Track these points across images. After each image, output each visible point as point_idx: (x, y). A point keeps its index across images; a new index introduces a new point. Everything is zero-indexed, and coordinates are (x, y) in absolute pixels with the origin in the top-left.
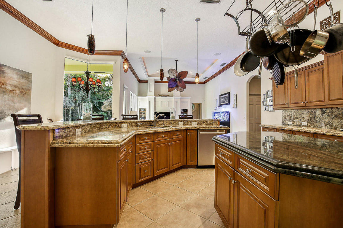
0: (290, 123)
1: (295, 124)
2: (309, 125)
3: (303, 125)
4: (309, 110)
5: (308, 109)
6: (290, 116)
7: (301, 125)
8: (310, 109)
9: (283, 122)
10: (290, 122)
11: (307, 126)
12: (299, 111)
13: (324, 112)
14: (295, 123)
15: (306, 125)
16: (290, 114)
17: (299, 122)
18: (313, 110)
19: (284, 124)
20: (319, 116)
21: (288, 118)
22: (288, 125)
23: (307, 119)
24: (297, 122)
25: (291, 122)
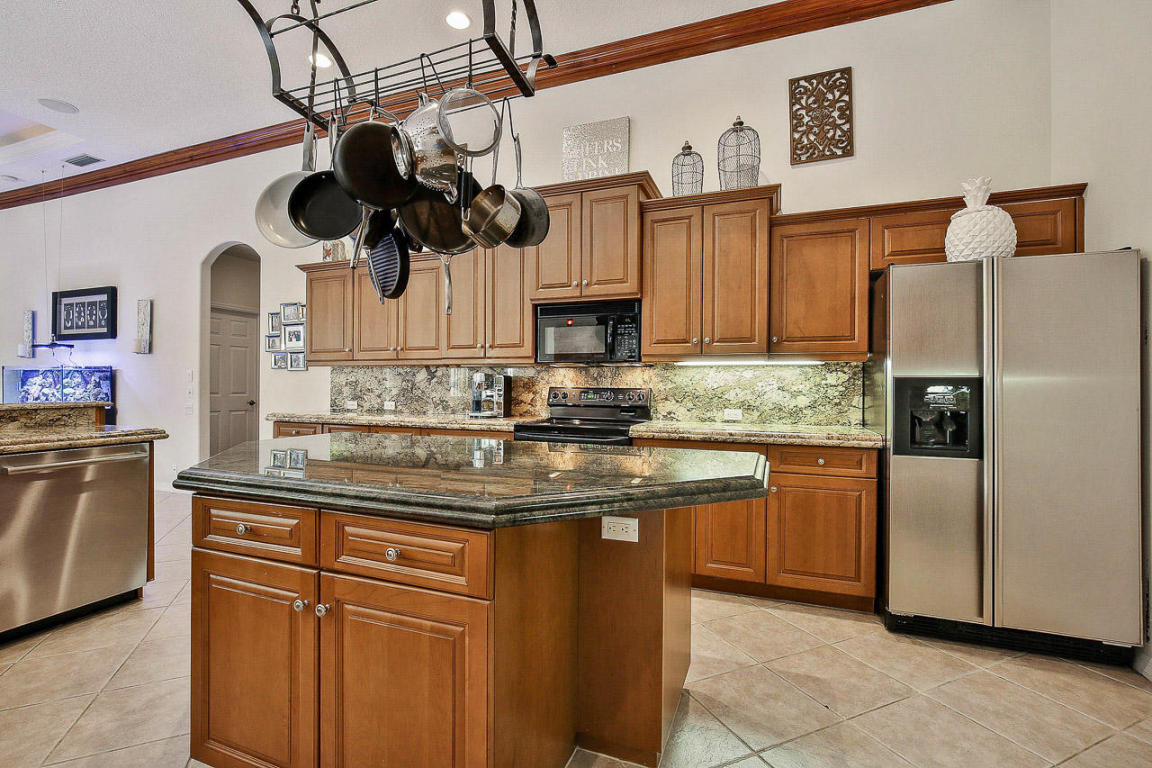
0: (352, 405)
1: (365, 409)
2: (400, 407)
3: (385, 408)
4: (401, 370)
5: (398, 366)
6: (354, 384)
7: (381, 411)
8: (402, 366)
9: (334, 404)
10: (352, 402)
11: (394, 412)
12: (377, 372)
13: (432, 375)
14: (367, 406)
15: (393, 408)
16: (353, 379)
17: (375, 403)
18: (408, 370)
19: (335, 407)
20: (422, 385)
21: (346, 391)
22: (348, 411)
23: (395, 392)
24: (371, 401)
25: (355, 403)
